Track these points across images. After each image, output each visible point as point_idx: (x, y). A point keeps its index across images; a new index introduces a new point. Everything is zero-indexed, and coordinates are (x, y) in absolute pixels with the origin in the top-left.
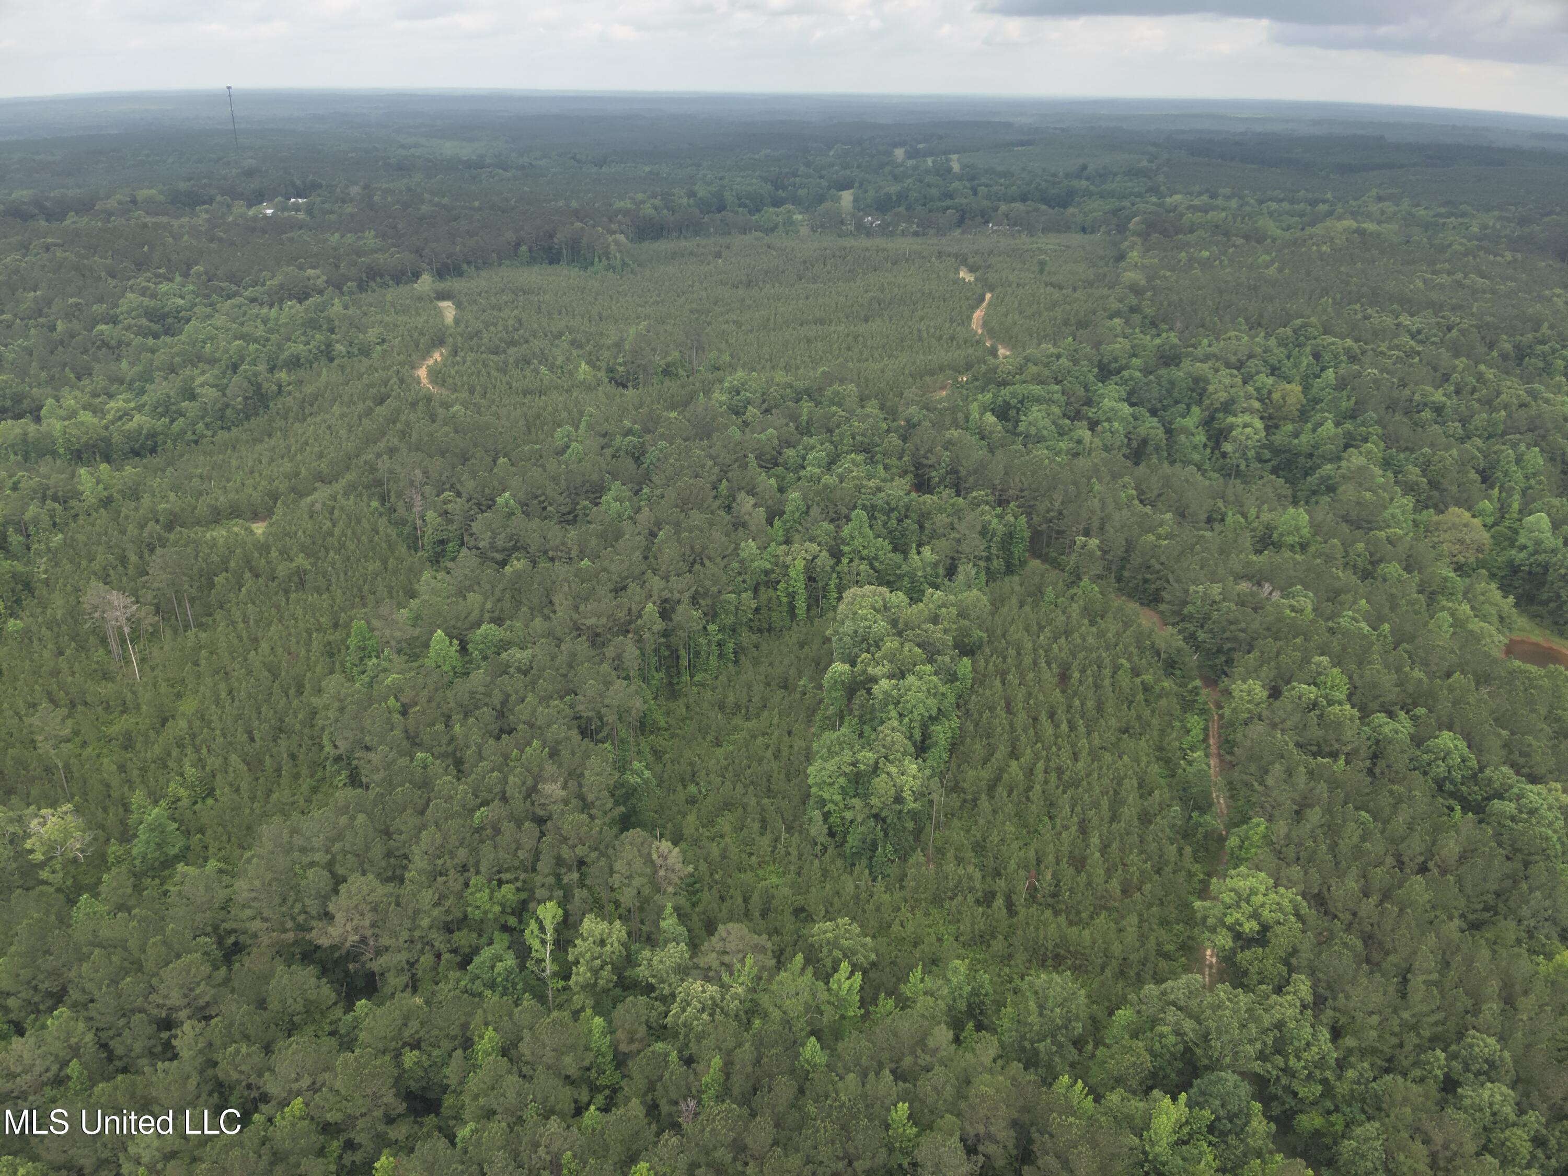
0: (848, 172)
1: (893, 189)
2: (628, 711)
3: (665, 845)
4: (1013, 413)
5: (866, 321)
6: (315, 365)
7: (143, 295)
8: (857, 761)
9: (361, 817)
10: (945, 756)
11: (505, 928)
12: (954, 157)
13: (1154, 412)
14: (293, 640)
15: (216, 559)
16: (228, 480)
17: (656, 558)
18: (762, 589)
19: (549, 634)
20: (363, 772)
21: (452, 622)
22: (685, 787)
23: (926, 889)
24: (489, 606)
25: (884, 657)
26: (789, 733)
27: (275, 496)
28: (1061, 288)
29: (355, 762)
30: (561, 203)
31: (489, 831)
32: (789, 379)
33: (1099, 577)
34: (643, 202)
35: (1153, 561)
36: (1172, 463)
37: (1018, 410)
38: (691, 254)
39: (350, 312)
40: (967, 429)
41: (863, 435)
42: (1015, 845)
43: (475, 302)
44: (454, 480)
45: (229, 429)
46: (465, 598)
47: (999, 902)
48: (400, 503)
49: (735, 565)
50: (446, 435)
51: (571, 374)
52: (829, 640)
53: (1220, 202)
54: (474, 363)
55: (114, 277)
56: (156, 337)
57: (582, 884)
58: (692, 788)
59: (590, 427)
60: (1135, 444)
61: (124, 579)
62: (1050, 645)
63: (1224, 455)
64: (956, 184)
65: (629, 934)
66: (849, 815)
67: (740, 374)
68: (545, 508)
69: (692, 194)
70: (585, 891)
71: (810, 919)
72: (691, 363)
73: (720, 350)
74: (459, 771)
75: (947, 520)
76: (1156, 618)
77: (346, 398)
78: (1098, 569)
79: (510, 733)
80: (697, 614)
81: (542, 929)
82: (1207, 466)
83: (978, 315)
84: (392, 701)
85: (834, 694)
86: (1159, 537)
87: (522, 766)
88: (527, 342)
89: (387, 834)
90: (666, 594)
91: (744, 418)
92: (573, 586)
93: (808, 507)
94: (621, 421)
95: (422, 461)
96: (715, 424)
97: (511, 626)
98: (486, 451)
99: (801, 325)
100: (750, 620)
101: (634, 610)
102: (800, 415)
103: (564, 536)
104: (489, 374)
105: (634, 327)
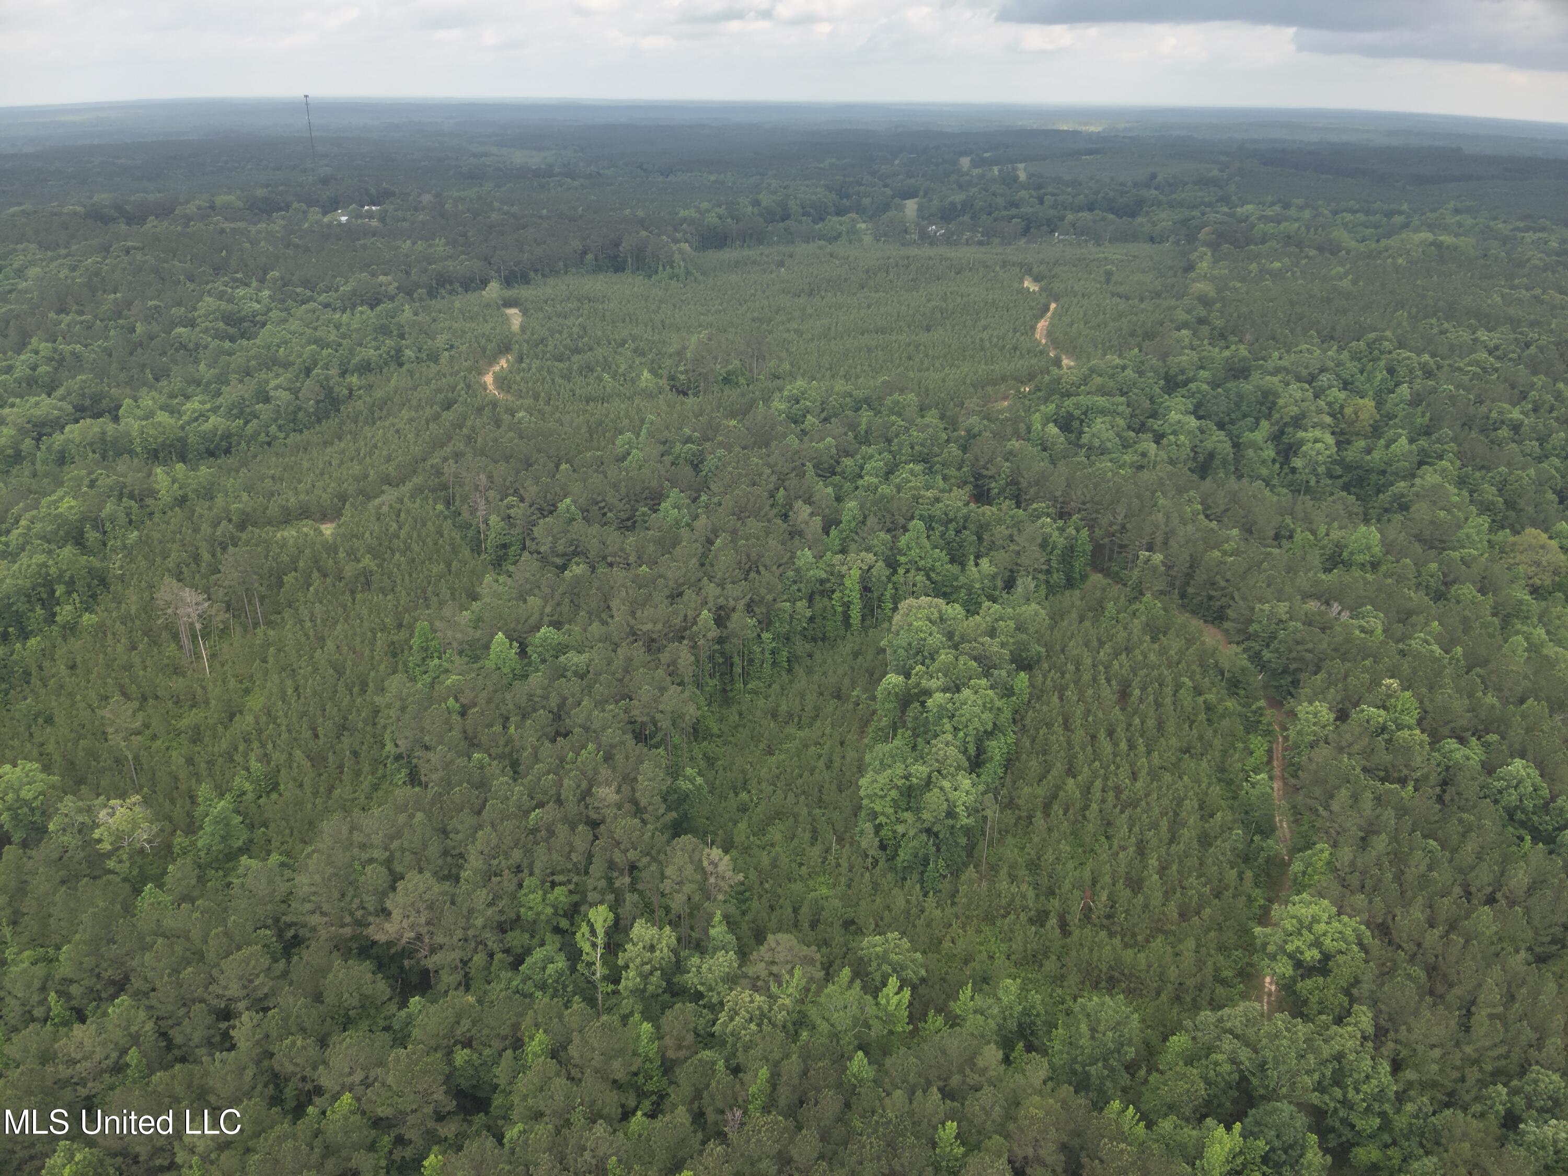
0: (913, 181)
1: (959, 197)
2: (682, 716)
3: (716, 853)
4: (1075, 424)
5: (928, 329)
6: (385, 370)
7: (221, 299)
8: (910, 775)
9: (419, 816)
10: (1000, 772)
11: (557, 930)
12: (1021, 166)
13: (1221, 426)
14: (358, 639)
15: (286, 558)
16: (300, 482)
17: (712, 566)
18: (817, 597)
19: (606, 639)
20: (423, 771)
21: (513, 625)
22: (736, 794)
23: (978, 906)
24: (548, 610)
25: (939, 671)
26: (842, 743)
27: (343, 498)
28: (1127, 298)
29: (415, 761)
30: (628, 211)
31: (543, 833)
32: (849, 388)
33: (1162, 593)
34: (708, 211)
35: (1218, 578)
36: (1240, 477)
37: (1082, 421)
38: (754, 262)
39: (418, 318)
40: (1029, 440)
41: (922, 445)
42: (1070, 865)
43: (541, 309)
44: (517, 485)
45: (301, 431)
46: (525, 601)
47: (1053, 921)
48: (465, 507)
49: (791, 573)
50: (511, 441)
51: (633, 381)
52: (884, 651)
53: (1293, 212)
54: (540, 369)
55: (192, 281)
56: (232, 340)
57: (633, 888)
58: (744, 795)
59: (650, 434)
60: (1201, 458)
61: (197, 576)
62: (1110, 662)
63: (1293, 470)
64: (1023, 193)
65: (679, 940)
66: (900, 829)
67: (800, 383)
68: (604, 514)
69: (757, 203)
70: (636, 896)
71: (860, 932)
72: (751, 371)
74: (515, 772)
75: (1007, 532)
76: (1219, 636)
77: (414, 403)
78: (1160, 585)
79: (565, 736)
80: (752, 622)
81: (593, 932)
82: (1275, 481)
83: (1042, 325)
84: (451, 701)
85: (887, 706)
86: (1225, 553)
87: (577, 768)
88: (591, 349)
89: (444, 832)
90: (722, 601)
91: (803, 427)
92: (630, 592)
93: (865, 517)
94: (681, 429)
95: (486, 466)
96: (774, 433)
97: (569, 630)
98: (549, 457)
99: (862, 334)
100: (805, 628)
101: (689, 617)
102: (859, 425)
103: (623, 543)
104: (553, 380)
105: (696, 335)
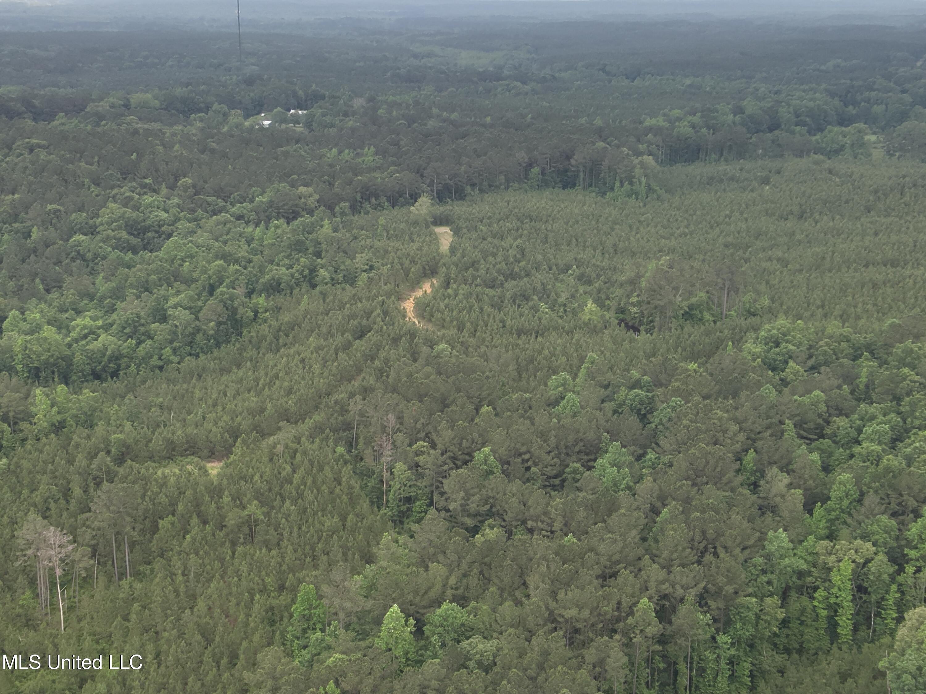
6: (296, 291)
7: (125, 205)
14: (234, 601)
15: (163, 499)
16: (189, 413)
17: (656, 541)
18: (793, 595)
19: (519, 623)
21: (410, 597)
24: (452, 581)
27: (235, 434)
30: (583, 120)
32: (847, 330)
34: (679, 119)
38: (732, 179)
39: (339, 235)
43: (476, 228)
44: (430, 428)
45: (197, 356)
46: (427, 568)
48: (368, 451)
49: (759, 560)
50: (427, 377)
51: (574, 312)
52: (883, 674)
54: (468, 296)
55: (98, 185)
56: (135, 252)
59: (591, 376)
61: (65, 514)
67: (782, 322)
68: (528, 469)
69: (739, 110)
72: (720, 305)
73: (758, 293)
77: (324, 330)
80: (704, 618)
84: (331, 685)
88: (527, 275)
90: (666, 588)
91: (782, 375)
92: (553, 567)
93: (862, 494)
94: (628, 371)
95: (397, 404)
96: (744, 381)
97: (476, 608)
98: (469, 398)
99: (866, 266)
100: (775, 634)
101: (624, 604)
102: (858, 376)
103: (548, 504)
104: (482, 309)
105: (654, 262)
